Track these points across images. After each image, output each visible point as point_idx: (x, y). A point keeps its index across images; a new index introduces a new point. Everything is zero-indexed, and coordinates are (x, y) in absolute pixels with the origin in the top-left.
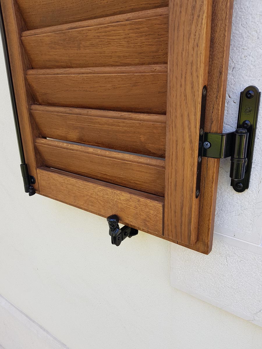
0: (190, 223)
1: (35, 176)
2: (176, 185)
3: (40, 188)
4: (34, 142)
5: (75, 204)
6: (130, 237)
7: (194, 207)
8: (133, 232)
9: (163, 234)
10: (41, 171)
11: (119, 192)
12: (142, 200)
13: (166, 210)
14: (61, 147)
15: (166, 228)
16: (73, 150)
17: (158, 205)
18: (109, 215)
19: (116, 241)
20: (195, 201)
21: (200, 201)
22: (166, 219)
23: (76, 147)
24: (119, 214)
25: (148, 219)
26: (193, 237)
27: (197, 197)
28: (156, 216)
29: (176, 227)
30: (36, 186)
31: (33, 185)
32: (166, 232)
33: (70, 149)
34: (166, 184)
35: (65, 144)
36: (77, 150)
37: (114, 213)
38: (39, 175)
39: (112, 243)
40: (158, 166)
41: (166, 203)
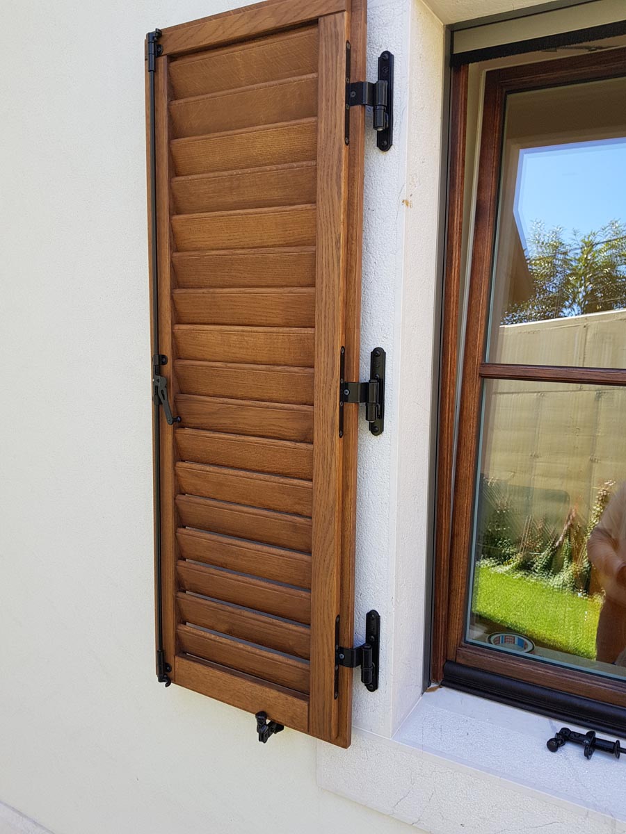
0: (330, 721)
1: (172, 664)
2: (318, 689)
3: (176, 677)
4: (176, 628)
5: (220, 698)
6: (275, 733)
7: (333, 707)
8: (280, 728)
9: (308, 730)
10: (181, 659)
11: (267, 689)
12: (290, 698)
13: (311, 709)
14: (208, 639)
15: (311, 725)
16: (221, 643)
17: (305, 704)
18: (257, 712)
19: (263, 738)
20: (334, 702)
21: (339, 701)
22: (310, 717)
23: (225, 640)
24: (267, 711)
25: (295, 716)
26: (334, 734)
27: (335, 698)
28: (302, 713)
29: (319, 724)
30: (171, 675)
31: (168, 673)
32: (311, 729)
33: (219, 642)
34: (311, 686)
35: (213, 636)
36: (226, 644)
37: (261, 709)
38: (177, 664)
39: (260, 740)
40: (304, 669)
41: (311, 702)
